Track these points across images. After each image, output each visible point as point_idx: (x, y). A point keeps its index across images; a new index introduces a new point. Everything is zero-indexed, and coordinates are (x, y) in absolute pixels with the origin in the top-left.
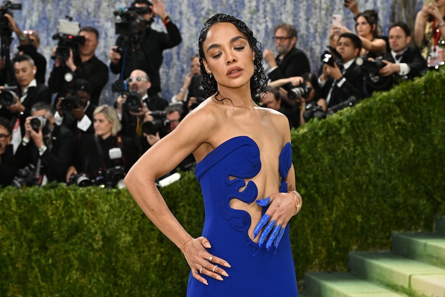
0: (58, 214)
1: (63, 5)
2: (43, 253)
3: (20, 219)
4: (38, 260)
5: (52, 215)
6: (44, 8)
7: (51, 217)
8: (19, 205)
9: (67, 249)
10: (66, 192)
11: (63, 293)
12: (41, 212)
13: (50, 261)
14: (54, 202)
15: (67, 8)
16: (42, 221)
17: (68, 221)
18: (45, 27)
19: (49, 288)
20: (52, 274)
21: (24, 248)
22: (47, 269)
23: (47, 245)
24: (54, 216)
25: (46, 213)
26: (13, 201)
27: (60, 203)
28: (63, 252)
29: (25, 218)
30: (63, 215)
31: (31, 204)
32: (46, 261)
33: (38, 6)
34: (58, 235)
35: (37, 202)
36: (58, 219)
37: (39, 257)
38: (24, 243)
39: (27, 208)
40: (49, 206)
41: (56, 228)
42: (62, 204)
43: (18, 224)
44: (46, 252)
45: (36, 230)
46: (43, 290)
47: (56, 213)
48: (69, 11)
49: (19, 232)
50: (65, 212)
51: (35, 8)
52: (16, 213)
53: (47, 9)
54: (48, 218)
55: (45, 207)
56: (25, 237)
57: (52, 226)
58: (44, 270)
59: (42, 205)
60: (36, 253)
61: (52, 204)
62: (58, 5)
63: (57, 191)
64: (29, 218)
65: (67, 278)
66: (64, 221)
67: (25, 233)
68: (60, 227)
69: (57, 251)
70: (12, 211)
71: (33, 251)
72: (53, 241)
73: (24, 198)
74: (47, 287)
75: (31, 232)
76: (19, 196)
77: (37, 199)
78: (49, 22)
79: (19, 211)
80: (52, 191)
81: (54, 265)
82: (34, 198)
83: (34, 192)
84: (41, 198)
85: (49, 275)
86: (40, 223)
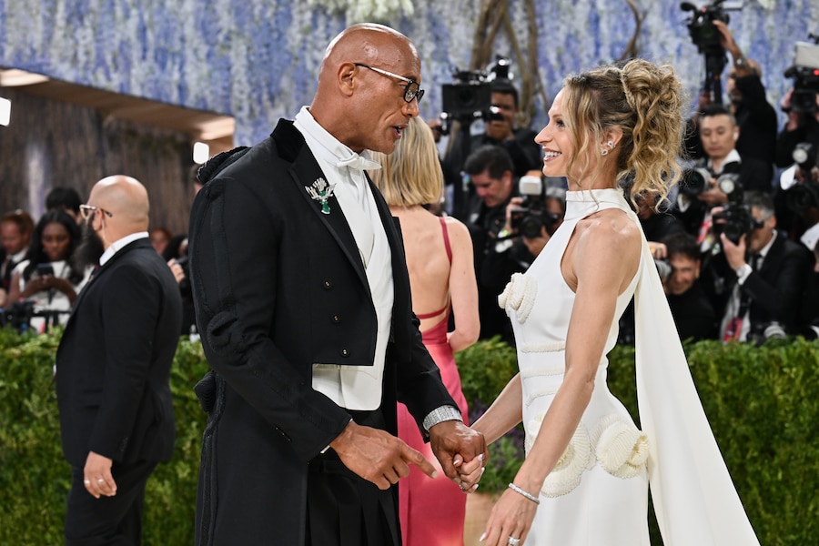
0: (793, 391)
1: (796, 17)
2: (766, 461)
3: (725, 400)
4: (758, 473)
5: (782, 393)
6: (760, 24)
7: (781, 397)
8: (722, 374)
9: (809, 454)
10: (808, 353)
11: (804, 533)
12: (762, 387)
13: (780, 476)
14: (786, 370)
15: (802, 21)
16: (765, 404)
17: (812, 404)
18: (763, 58)
19: (777, 524)
20: (783, 500)
21: (732, 451)
22: (774, 489)
23: (774, 446)
24: (786, 396)
25: (772, 390)
26: (713, 366)
27: (795, 372)
28: (802, 460)
29: (734, 398)
30: (803, 394)
31: (745, 372)
32: (772, 476)
33: (750, 20)
34: (794, 429)
35: (755, 369)
36: (794, 401)
37: (759, 468)
38: (732, 441)
39: (737, 380)
40: (777, 377)
41: (791, 416)
42: (801, 373)
43: (720, 408)
44: (773, 460)
45: (754, 419)
46: (767, 527)
47: (789, 390)
48: (805, 27)
49: (723, 422)
50: (806, 389)
51: (745, 26)
52: (717, 388)
53: (765, 26)
54: (776, 399)
55: (769, 378)
56: (734, 431)
57: (782, 413)
58: (768, 490)
59: (764, 376)
60: (754, 460)
61: (782, 373)
62: (786, 16)
63: (791, 350)
64: (741, 398)
65: (811, 508)
66: (805, 404)
67: (734, 425)
68: (796, 415)
69: (793, 458)
70: (711, 384)
71: (748, 456)
72: (785, 439)
73: (732, 363)
74: (774, 522)
75: (746, 423)
76: (722, 358)
77: (756, 364)
78: (770, 48)
79: (724, 385)
80: (783, 350)
81: (785, 481)
82: (749, 362)
83: (749, 351)
84: (762, 363)
85: (779, 500)
86: (761, 407)
